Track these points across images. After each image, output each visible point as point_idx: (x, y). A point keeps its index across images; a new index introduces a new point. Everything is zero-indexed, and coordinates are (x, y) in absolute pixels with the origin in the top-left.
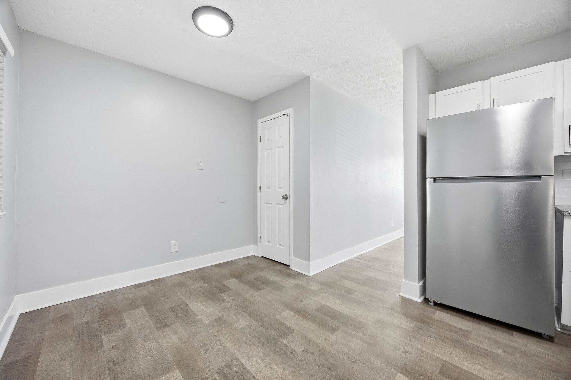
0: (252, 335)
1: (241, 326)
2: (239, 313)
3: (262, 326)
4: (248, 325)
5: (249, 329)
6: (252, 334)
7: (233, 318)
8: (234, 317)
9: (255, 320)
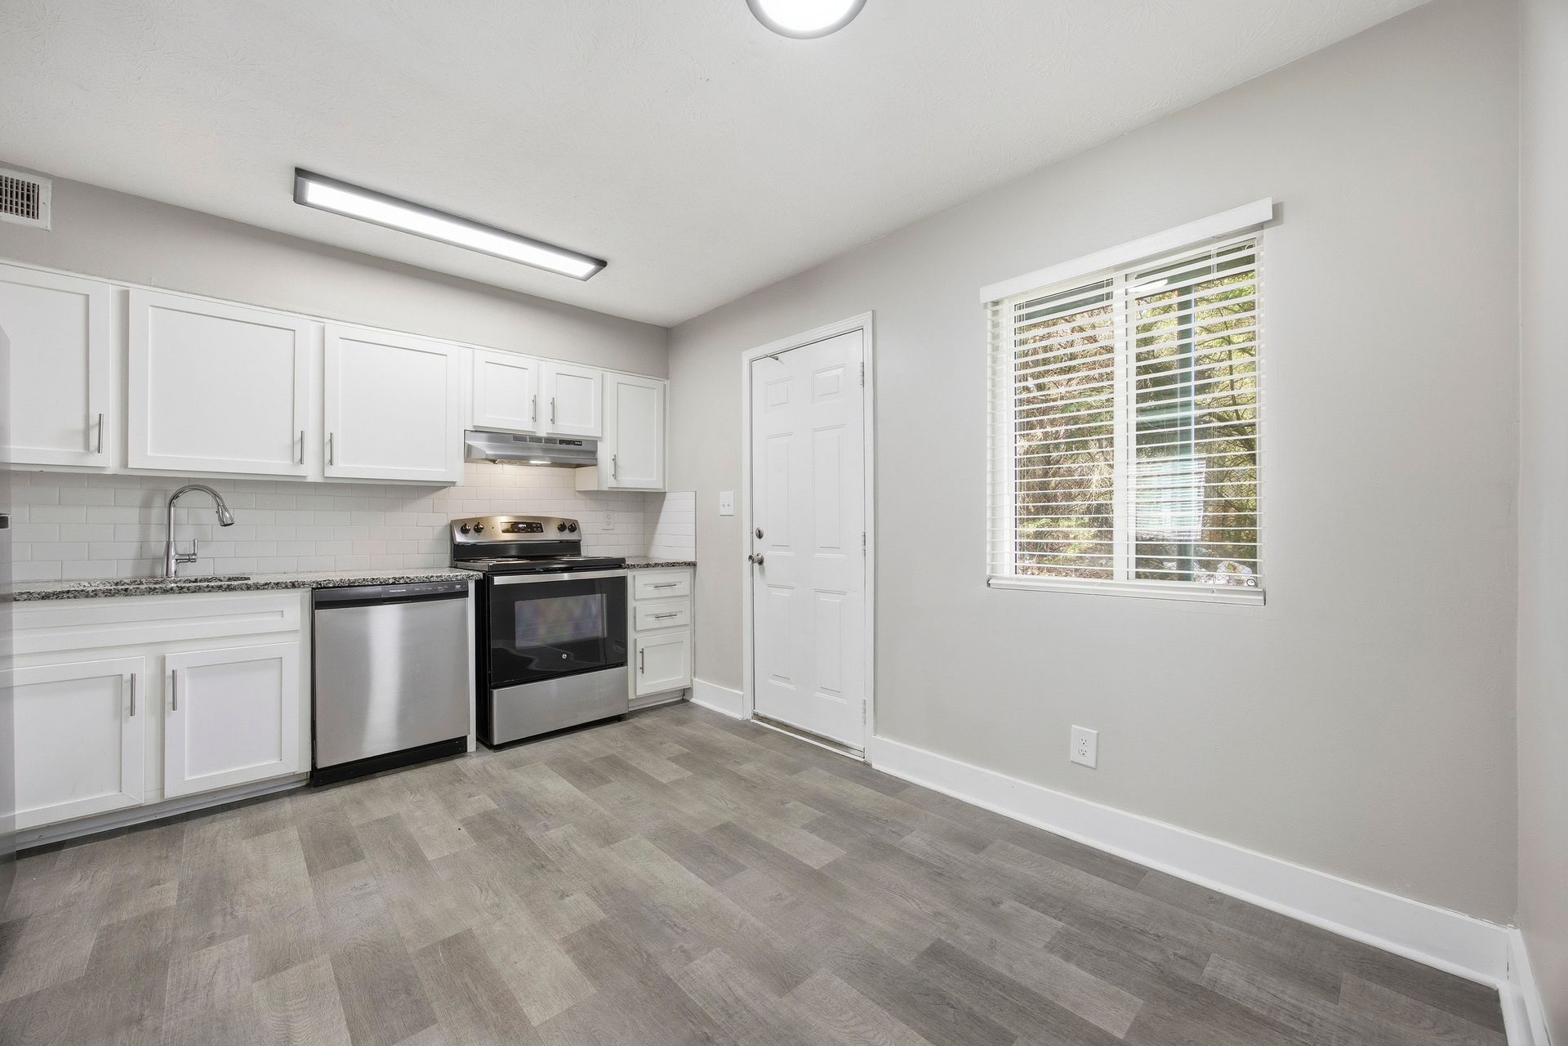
0: (679, 931)
1: (709, 955)
2: (723, 1009)
3: (649, 956)
4: (690, 959)
5: (686, 946)
6: (678, 934)
7: (742, 986)
8: (740, 992)
9: (669, 979)
